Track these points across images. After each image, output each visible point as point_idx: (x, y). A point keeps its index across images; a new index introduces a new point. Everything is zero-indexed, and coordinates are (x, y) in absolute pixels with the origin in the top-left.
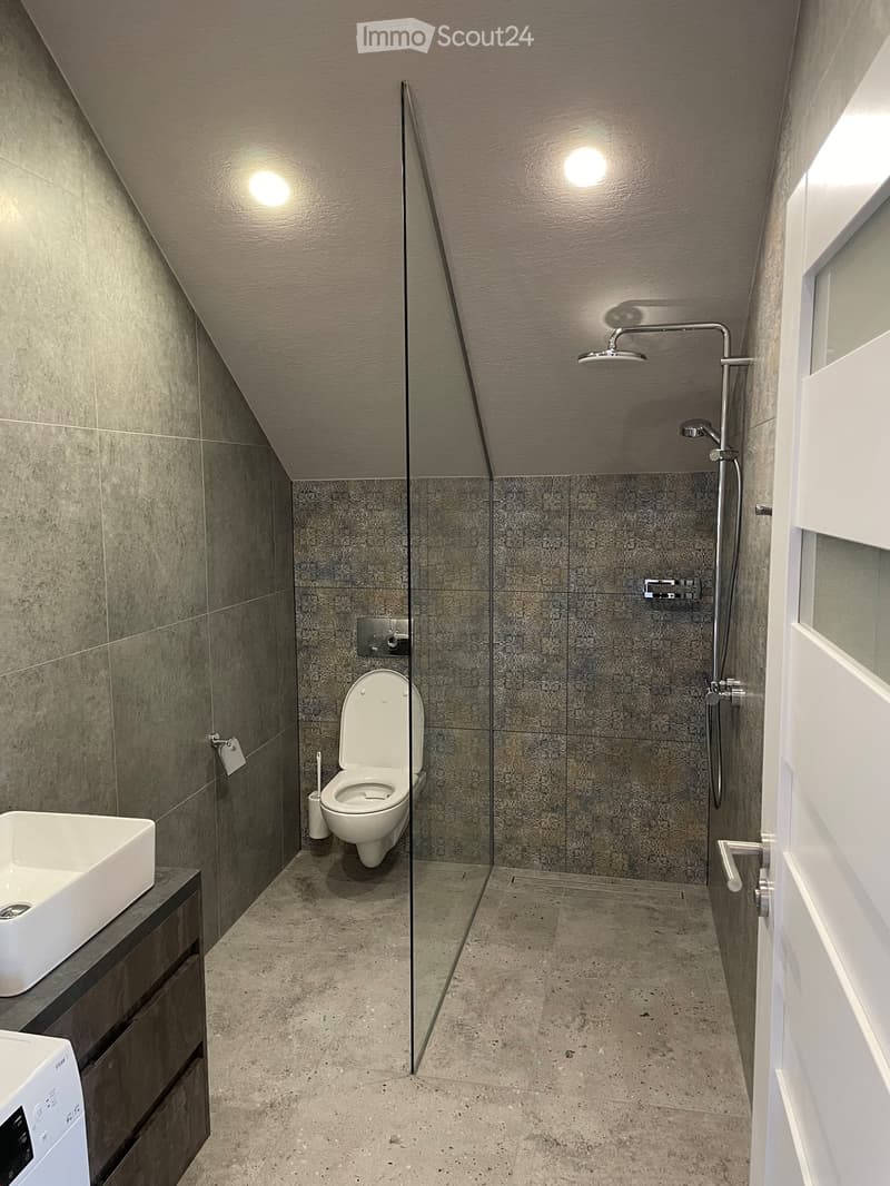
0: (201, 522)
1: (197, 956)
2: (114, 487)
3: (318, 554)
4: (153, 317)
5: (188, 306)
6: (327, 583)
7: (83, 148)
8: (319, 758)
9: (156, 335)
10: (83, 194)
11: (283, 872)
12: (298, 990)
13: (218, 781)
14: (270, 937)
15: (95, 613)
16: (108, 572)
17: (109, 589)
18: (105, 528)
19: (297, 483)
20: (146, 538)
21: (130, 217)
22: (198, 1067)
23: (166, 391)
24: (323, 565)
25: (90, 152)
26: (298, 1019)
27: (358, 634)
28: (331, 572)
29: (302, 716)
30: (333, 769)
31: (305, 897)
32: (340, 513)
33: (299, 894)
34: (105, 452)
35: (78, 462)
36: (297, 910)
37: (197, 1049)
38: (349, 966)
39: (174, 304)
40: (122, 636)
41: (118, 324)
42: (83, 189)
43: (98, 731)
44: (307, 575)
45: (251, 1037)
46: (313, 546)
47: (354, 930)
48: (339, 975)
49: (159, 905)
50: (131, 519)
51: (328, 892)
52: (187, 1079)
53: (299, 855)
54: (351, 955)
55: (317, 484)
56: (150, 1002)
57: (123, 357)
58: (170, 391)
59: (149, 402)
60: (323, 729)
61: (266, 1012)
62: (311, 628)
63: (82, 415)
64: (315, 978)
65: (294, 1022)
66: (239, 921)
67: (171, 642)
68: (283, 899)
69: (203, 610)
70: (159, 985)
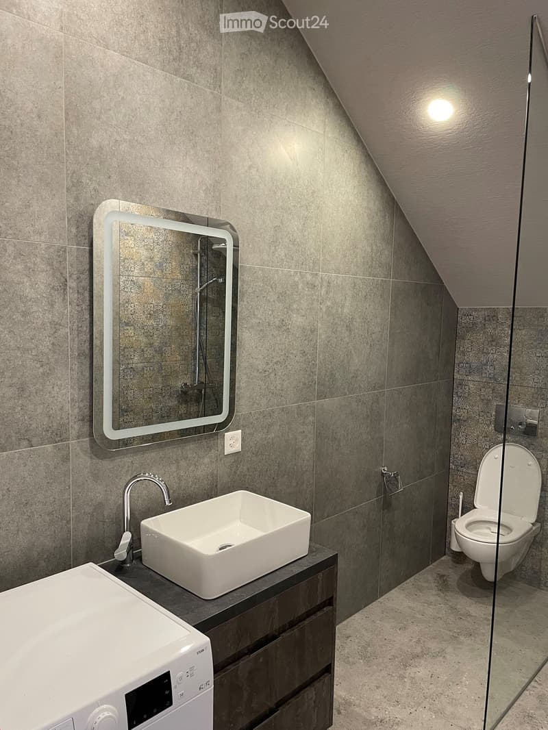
0: (385, 331)
1: (331, 607)
2: (328, 307)
3: (472, 358)
4: (365, 204)
5: (390, 194)
6: (477, 378)
7: (327, 103)
8: (461, 497)
9: (365, 215)
10: (324, 132)
11: (429, 567)
12: (419, 650)
13: (385, 497)
14: (410, 607)
15: (309, 382)
16: (319, 358)
17: (319, 369)
18: (320, 331)
19: (462, 309)
20: (347, 340)
21: (355, 143)
22: (326, 679)
23: (369, 249)
24: (474, 365)
25: (331, 105)
26: (414, 669)
27: (496, 415)
28: (479, 370)
29: (452, 466)
30: (469, 507)
31: (440, 588)
32: (490, 330)
33: (436, 584)
34: (323, 287)
35: (306, 292)
36: (433, 596)
37: (327, 667)
38: (459, 646)
39: (380, 195)
40: (325, 397)
41: (340, 209)
42: (325, 129)
43: (305, 452)
44: (463, 371)
45: (381, 670)
46: (469, 352)
47: (469, 622)
48: (449, 650)
49: (306, 568)
50: (337, 328)
51: (457, 589)
52: (317, 684)
53: (443, 558)
54: (462, 638)
55: (476, 310)
56: (294, 628)
57: (341, 229)
58: (372, 249)
59: (356, 257)
60: (466, 477)
61: (395, 657)
62: (462, 408)
63: (311, 265)
64: (433, 646)
65: (411, 671)
66: (393, 591)
67: (358, 405)
68: (426, 585)
69: (382, 387)
70: (301, 619)
